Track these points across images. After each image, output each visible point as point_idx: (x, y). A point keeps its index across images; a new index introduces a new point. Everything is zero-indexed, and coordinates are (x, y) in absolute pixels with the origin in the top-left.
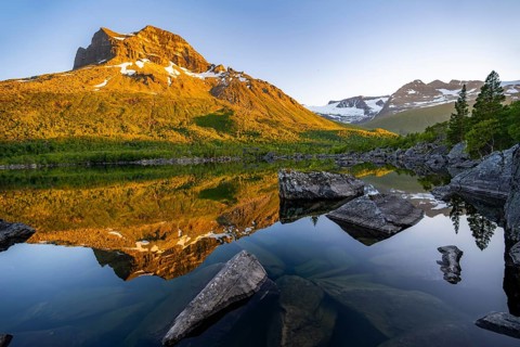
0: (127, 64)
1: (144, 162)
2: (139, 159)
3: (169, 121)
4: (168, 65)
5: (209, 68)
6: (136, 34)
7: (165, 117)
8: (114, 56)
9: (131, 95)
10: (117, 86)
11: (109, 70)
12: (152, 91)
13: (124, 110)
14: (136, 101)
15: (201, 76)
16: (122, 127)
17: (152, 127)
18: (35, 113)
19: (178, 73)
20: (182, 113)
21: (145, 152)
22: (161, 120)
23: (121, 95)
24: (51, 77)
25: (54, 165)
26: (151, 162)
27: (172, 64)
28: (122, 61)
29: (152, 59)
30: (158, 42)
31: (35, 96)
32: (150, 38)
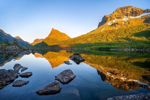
1: (112, 49)
3: (122, 36)
4: (124, 18)
5: (144, 12)
6: (113, 13)
7: (121, 35)
8: (107, 21)
9: (110, 31)
10: (107, 29)
11: (105, 25)
12: (117, 28)
13: (108, 35)
15: (138, 17)
16: (107, 40)
17: (116, 39)
18: (90, 39)
19: (127, 19)
20: (128, 33)
21: (112, 46)
22: (119, 36)
23: (108, 31)
24: (94, 31)
25: (92, 49)
26: (114, 49)
27: (125, 17)
28: (109, 22)
29: (118, 18)
30: (121, 12)
31: (91, 35)
32: (118, 12)
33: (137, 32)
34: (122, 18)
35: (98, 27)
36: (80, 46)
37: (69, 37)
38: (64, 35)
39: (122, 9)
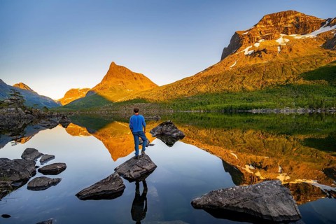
0: (248, 48)
1: (254, 111)
2: (251, 109)
3: (277, 80)
5: (323, 24)
6: (256, 26)
7: (273, 78)
8: (241, 45)
9: (250, 67)
10: (241, 64)
11: (238, 55)
12: (264, 61)
13: (244, 78)
14: (252, 70)
15: (311, 35)
16: (243, 88)
17: (262, 86)
18: (205, 87)
19: (287, 40)
20: (289, 71)
21: (256, 104)
22: (269, 80)
23: (244, 69)
24: (211, 67)
25: (209, 111)
26: (259, 111)
27: (282, 35)
28: (246, 47)
29: (266, 38)
30: (272, 24)
31: (205, 78)
32: (266, 23)
33: (308, 69)
34: (276, 39)
35: (222, 59)
36: (179, 105)
37: (153, 84)
38: (142, 77)
39: (274, 17)
